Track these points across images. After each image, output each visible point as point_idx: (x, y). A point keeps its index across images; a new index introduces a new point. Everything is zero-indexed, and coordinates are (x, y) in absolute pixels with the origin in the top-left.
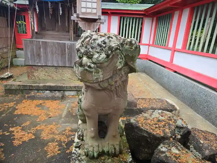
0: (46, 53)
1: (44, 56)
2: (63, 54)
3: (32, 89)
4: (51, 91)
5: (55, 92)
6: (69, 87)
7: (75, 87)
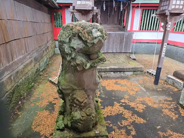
0: (108, 42)
1: (107, 45)
2: (121, 42)
3: (102, 71)
4: (114, 72)
5: (117, 73)
6: (128, 68)
7: (133, 68)
